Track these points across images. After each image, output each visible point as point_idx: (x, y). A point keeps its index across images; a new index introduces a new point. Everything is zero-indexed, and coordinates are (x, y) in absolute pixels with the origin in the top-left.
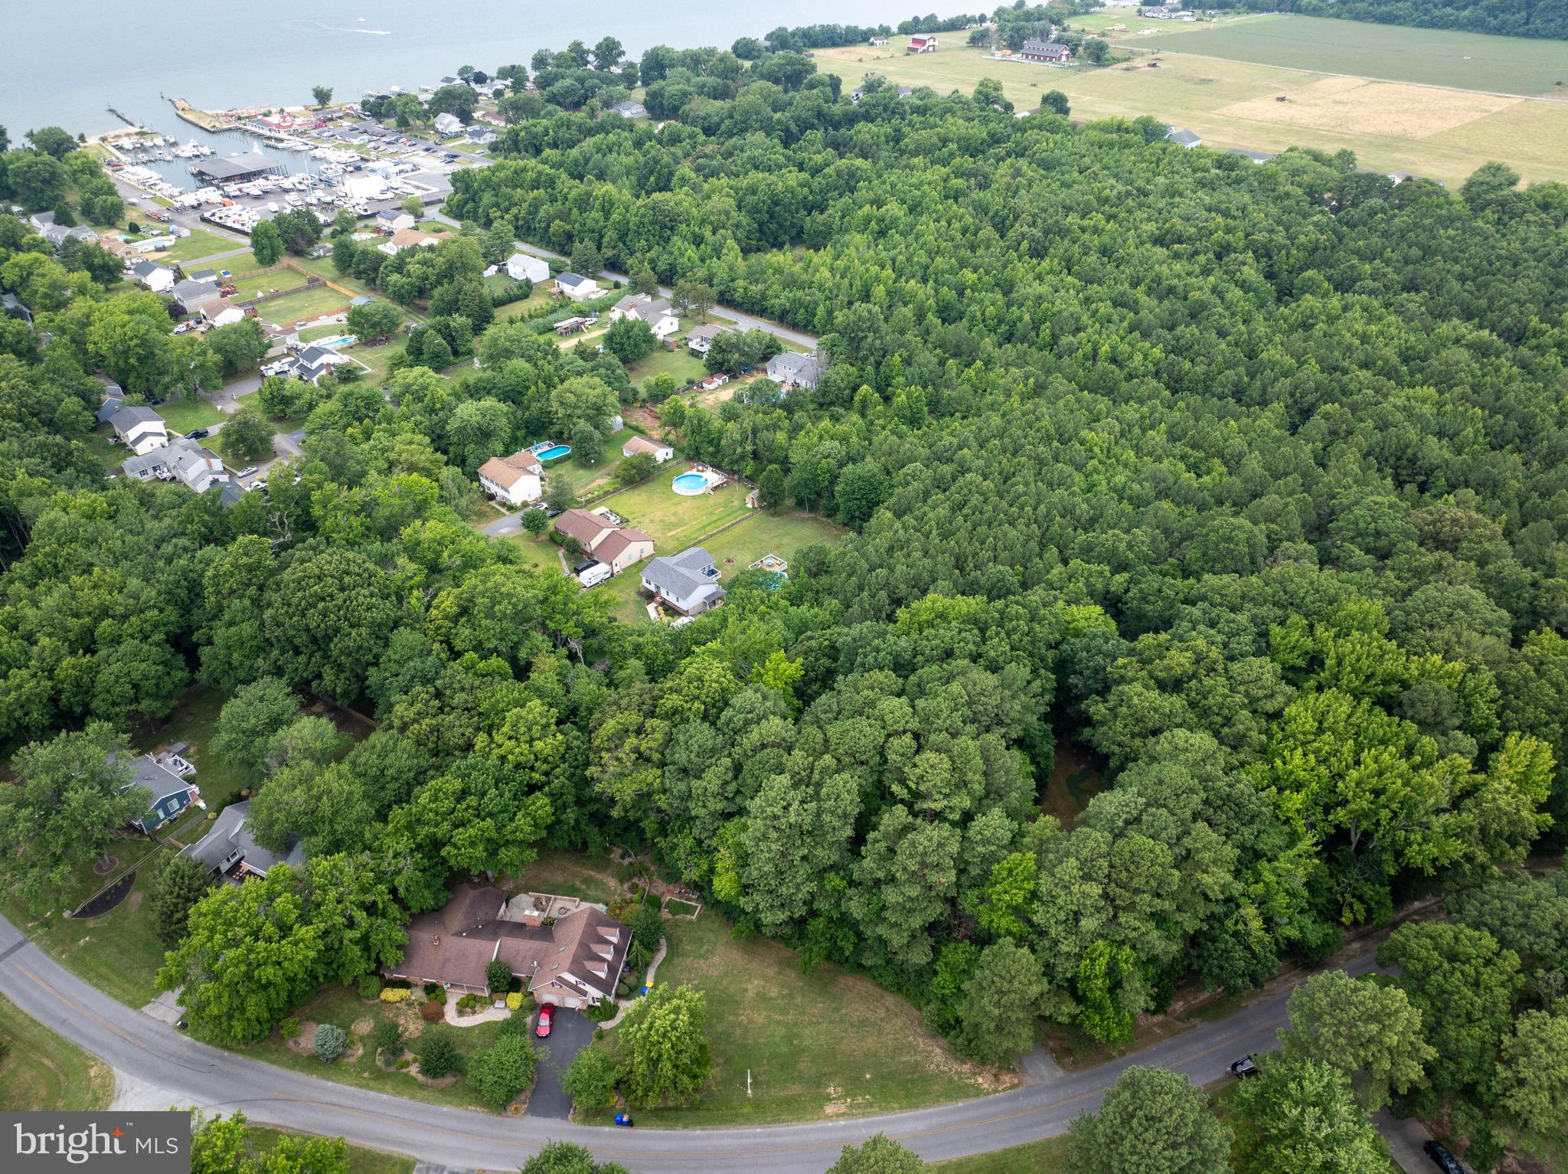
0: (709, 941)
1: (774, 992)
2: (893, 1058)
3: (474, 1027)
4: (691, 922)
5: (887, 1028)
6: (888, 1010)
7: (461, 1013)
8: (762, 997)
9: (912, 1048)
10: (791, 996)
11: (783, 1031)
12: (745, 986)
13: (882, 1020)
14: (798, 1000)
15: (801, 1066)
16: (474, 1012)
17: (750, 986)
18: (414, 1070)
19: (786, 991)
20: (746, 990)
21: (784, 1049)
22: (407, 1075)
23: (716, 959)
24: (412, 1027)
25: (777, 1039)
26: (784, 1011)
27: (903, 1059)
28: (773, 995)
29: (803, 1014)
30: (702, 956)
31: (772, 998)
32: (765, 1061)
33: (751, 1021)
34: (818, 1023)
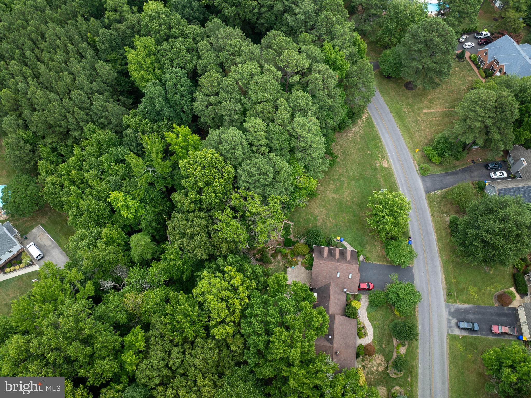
0: (306, 216)
1: (332, 187)
2: (359, 144)
3: (373, 325)
4: (295, 225)
5: (345, 145)
6: (336, 145)
7: (366, 334)
8: (336, 191)
9: (353, 138)
10: (334, 180)
11: (353, 183)
12: (331, 199)
13: (341, 147)
14: (336, 177)
15: (368, 175)
16: (364, 327)
17: (331, 196)
18: (403, 350)
19: (332, 182)
20: (333, 198)
21: (362, 182)
22: (406, 355)
23: (317, 212)
24: (378, 361)
25: (357, 184)
26: (343, 182)
27: (359, 140)
28: (334, 187)
29: (342, 175)
30: (315, 218)
31: (336, 187)
32: (369, 189)
33: (349, 195)
34: (346, 169)
